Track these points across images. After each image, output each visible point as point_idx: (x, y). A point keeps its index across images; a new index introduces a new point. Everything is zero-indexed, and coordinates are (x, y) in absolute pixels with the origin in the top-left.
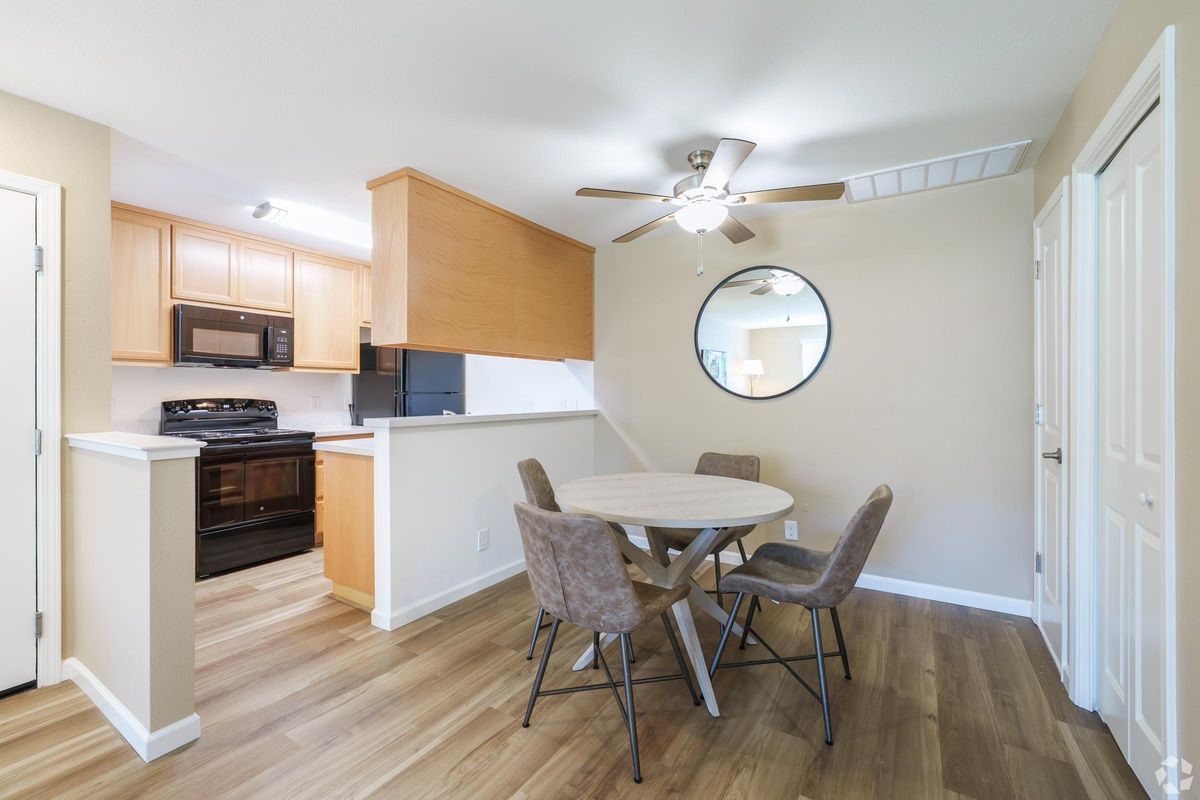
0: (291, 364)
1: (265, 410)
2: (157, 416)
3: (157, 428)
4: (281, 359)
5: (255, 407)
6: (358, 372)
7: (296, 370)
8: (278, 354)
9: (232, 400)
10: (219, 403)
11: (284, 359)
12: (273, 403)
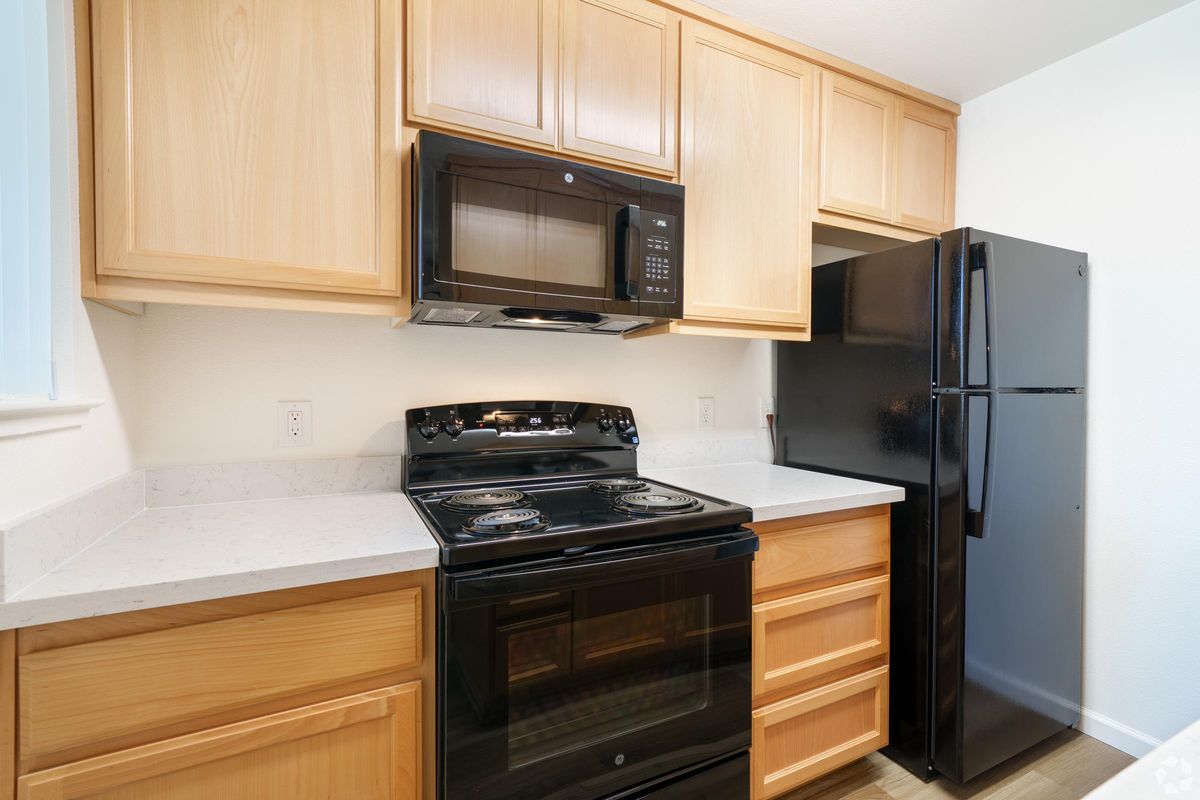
0: (676, 311)
1: (613, 431)
2: (397, 442)
3: (395, 471)
4: (654, 295)
5: (593, 420)
6: (806, 337)
7: (685, 330)
8: (650, 282)
9: (548, 404)
10: (525, 412)
11: (661, 296)
12: (627, 413)
